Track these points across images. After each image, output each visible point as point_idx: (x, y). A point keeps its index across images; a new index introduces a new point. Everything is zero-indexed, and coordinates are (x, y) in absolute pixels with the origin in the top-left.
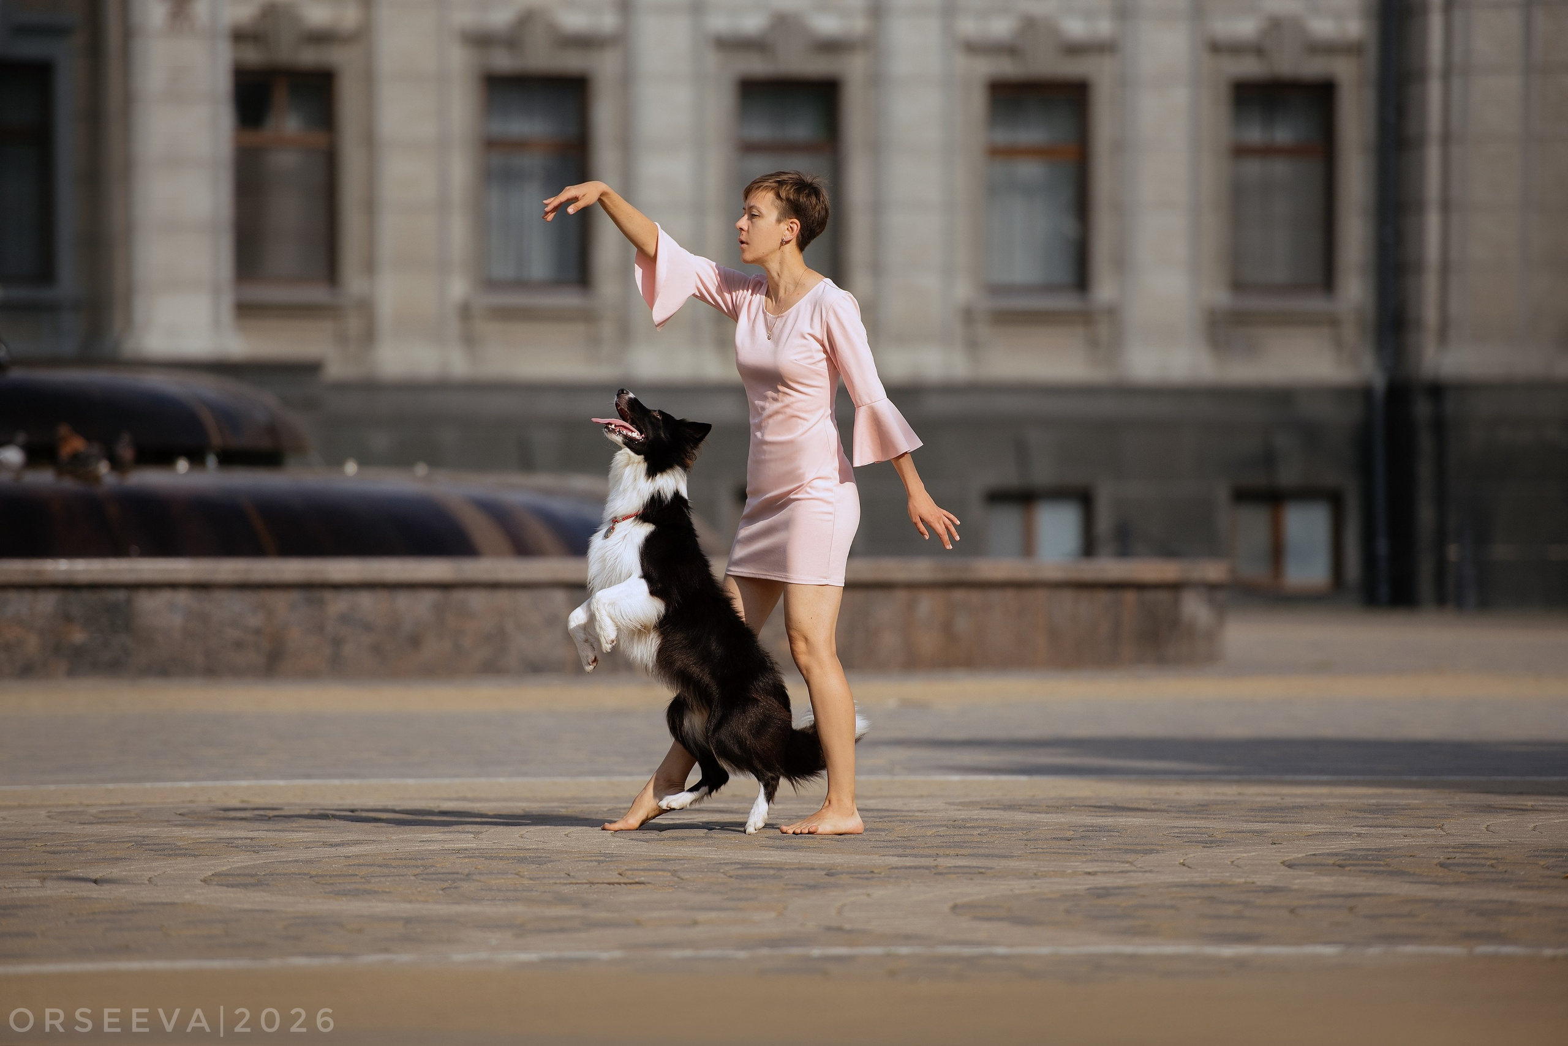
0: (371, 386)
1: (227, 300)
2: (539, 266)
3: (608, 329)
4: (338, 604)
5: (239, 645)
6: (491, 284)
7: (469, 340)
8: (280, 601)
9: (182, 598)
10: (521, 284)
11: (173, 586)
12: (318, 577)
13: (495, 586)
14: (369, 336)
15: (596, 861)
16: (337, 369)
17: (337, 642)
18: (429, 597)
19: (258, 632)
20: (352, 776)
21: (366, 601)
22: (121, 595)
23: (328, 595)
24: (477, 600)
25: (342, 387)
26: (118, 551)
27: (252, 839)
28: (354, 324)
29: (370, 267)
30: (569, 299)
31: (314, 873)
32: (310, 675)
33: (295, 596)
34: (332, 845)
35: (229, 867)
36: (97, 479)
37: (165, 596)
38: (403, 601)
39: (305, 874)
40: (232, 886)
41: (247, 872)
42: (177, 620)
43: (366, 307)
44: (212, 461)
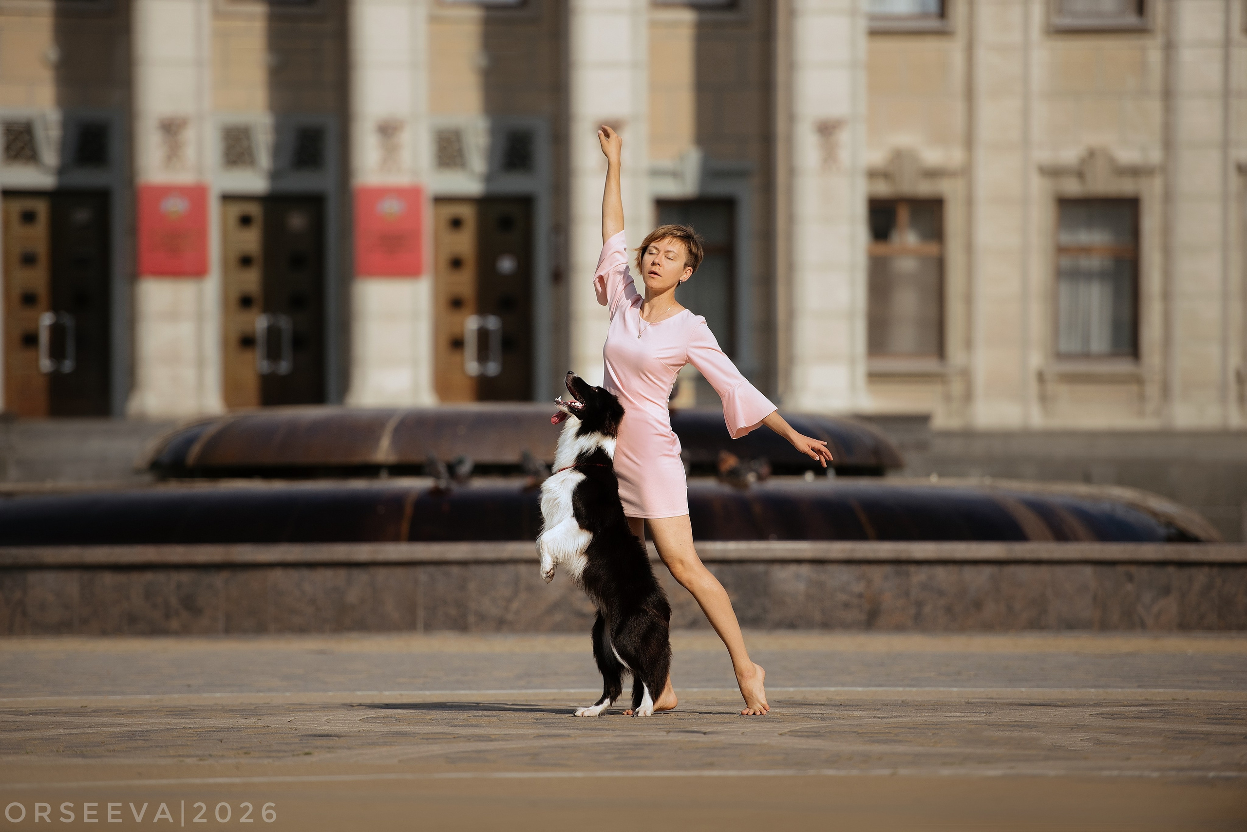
0: (968, 434)
1: (861, 369)
2: (1100, 341)
3: (1152, 390)
4: (919, 575)
5: (846, 605)
6: (1060, 356)
7: (1044, 399)
8: (876, 573)
9: (805, 570)
10: (1086, 356)
11: (799, 561)
12: (904, 556)
13: (1038, 562)
14: (968, 397)
15: (1069, 728)
16: (942, 420)
17: (919, 604)
18: (988, 570)
19: (860, 596)
20: (914, 686)
21: (940, 572)
22: (761, 568)
23: (912, 569)
24: (1024, 573)
25: (947, 434)
26: (761, 535)
27: (823, 714)
28: (957, 387)
29: (969, 344)
30: (1123, 367)
31: (861, 732)
32: (900, 628)
33: (888, 569)
34: (879, 718)
35: (801, 727)
36: (745, 486)
37: (793, 568)
38: (969, 573)
39: (854, 732)
40: (799, 736)
41: (813, 730)
42: (801, 587)
43: (966, 374)
44: (831, 473)
